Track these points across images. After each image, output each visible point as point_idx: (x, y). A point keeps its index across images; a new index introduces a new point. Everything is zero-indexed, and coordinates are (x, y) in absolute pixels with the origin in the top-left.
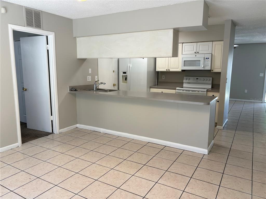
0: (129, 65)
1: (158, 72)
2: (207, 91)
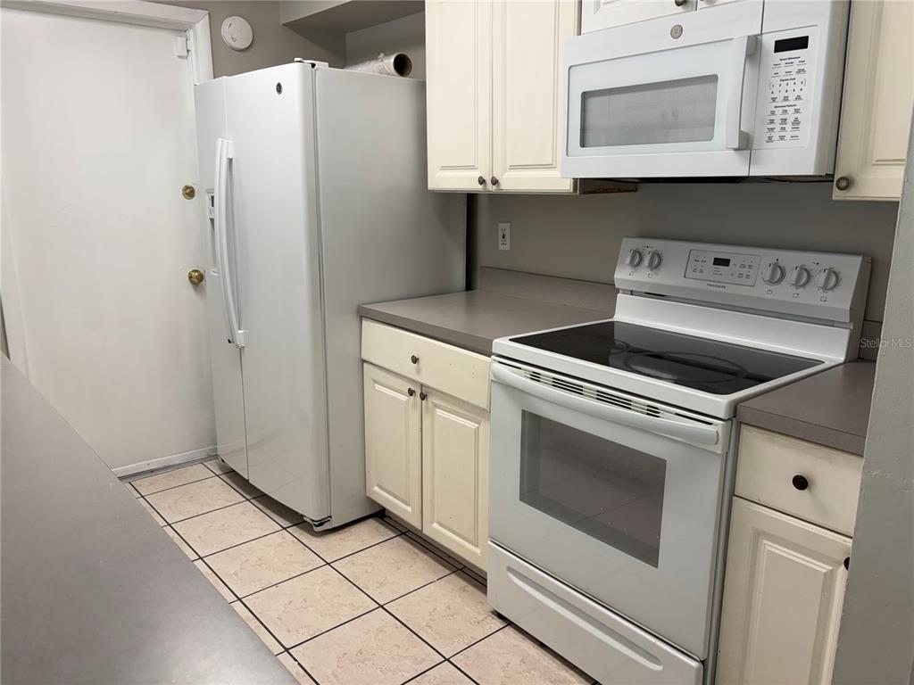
0: (220, 143)
2: (736, 417)
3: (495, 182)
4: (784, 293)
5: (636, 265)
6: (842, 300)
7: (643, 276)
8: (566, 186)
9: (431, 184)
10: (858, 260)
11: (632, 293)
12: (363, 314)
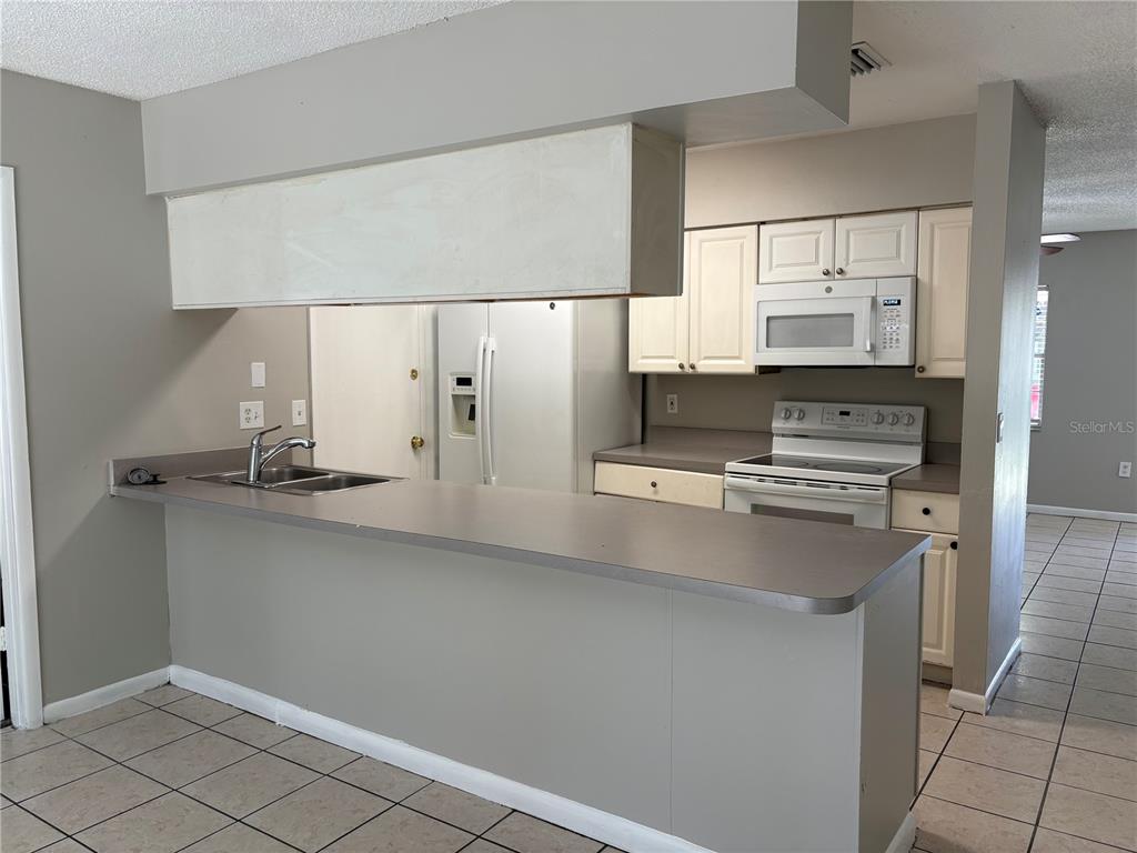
0: (483, 340)
1: (645, 376)
2: (891, 485)
3: (693, 367)
4: (885, 429)
5: (787, 418)
6: (917, 431)
7: (793, 425)
8: (751, 370)
9: (633, 368)
10: (923, 408)
11: (783, 436)
12: (596, 459)
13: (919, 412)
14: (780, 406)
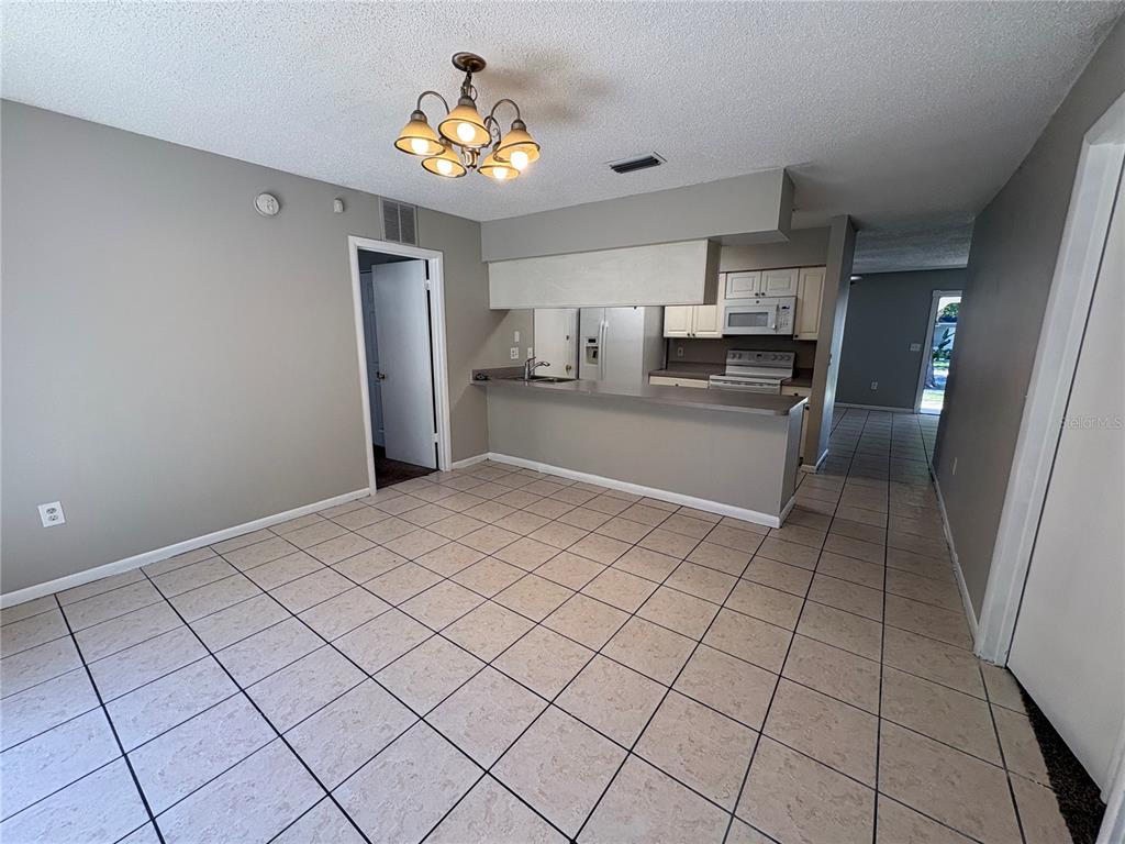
0: (602, 323)
1: (668, 339)
2: (782, 385)
3: (693, 335)
5: (733, 358)
7: (736, 361)
9: (665, 335)
10: (794, 353)
11: (731, 365)
12: (650, 375)
13: (793, 355)
14: (730, 352)
